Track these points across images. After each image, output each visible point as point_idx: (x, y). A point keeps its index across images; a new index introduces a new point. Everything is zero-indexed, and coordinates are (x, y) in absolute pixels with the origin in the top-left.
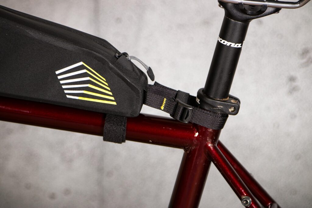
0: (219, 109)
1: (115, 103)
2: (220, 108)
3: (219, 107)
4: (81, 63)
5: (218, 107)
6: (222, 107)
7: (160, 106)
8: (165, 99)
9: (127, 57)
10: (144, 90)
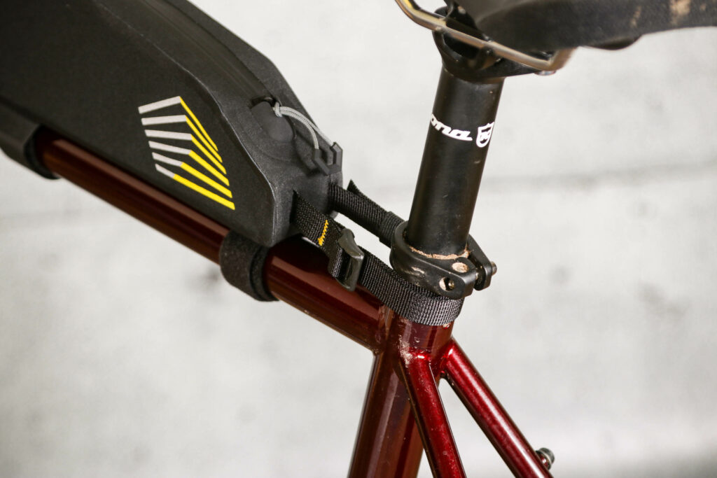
0: (416, 277)
1: (231, 205)
2: (418, 274)
3: (415, 269)
4: (178, 100)
5: (412, 270)
6: (423, 272)
7: (318, 237)
8: (327, 223)
9: (274, 109)
10: (295, 192)
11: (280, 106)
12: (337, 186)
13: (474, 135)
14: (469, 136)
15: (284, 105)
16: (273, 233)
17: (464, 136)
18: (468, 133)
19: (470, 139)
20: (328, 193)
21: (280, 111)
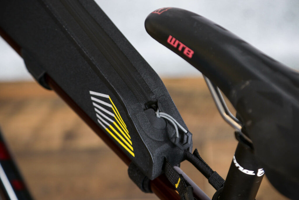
7: (175, 183)
8: (180, 179)
9: (156, 112)
10: (165, 158)
11: (160, 112)
12: (188, 152)
13: (256, 172)
14: (253, 173)
15: (162, 112)
16: (153, 176)
17: (251, 173)
18: (253, 172)
19: (254, 174)
20: (184, 153)
21: (159, 115)
